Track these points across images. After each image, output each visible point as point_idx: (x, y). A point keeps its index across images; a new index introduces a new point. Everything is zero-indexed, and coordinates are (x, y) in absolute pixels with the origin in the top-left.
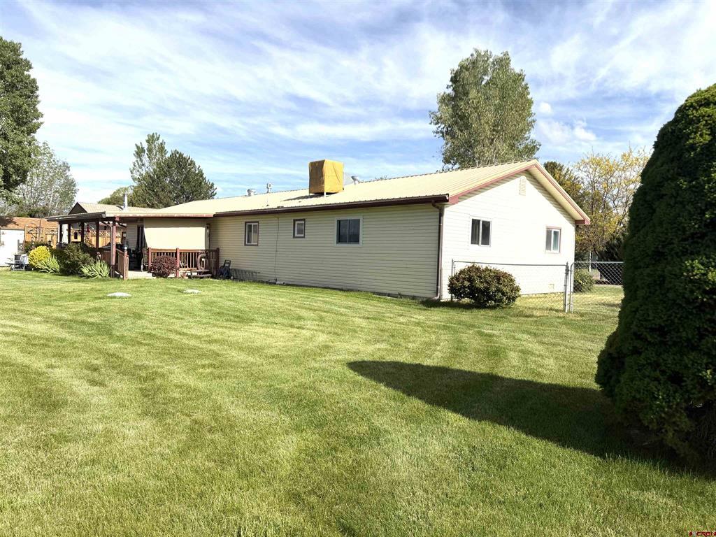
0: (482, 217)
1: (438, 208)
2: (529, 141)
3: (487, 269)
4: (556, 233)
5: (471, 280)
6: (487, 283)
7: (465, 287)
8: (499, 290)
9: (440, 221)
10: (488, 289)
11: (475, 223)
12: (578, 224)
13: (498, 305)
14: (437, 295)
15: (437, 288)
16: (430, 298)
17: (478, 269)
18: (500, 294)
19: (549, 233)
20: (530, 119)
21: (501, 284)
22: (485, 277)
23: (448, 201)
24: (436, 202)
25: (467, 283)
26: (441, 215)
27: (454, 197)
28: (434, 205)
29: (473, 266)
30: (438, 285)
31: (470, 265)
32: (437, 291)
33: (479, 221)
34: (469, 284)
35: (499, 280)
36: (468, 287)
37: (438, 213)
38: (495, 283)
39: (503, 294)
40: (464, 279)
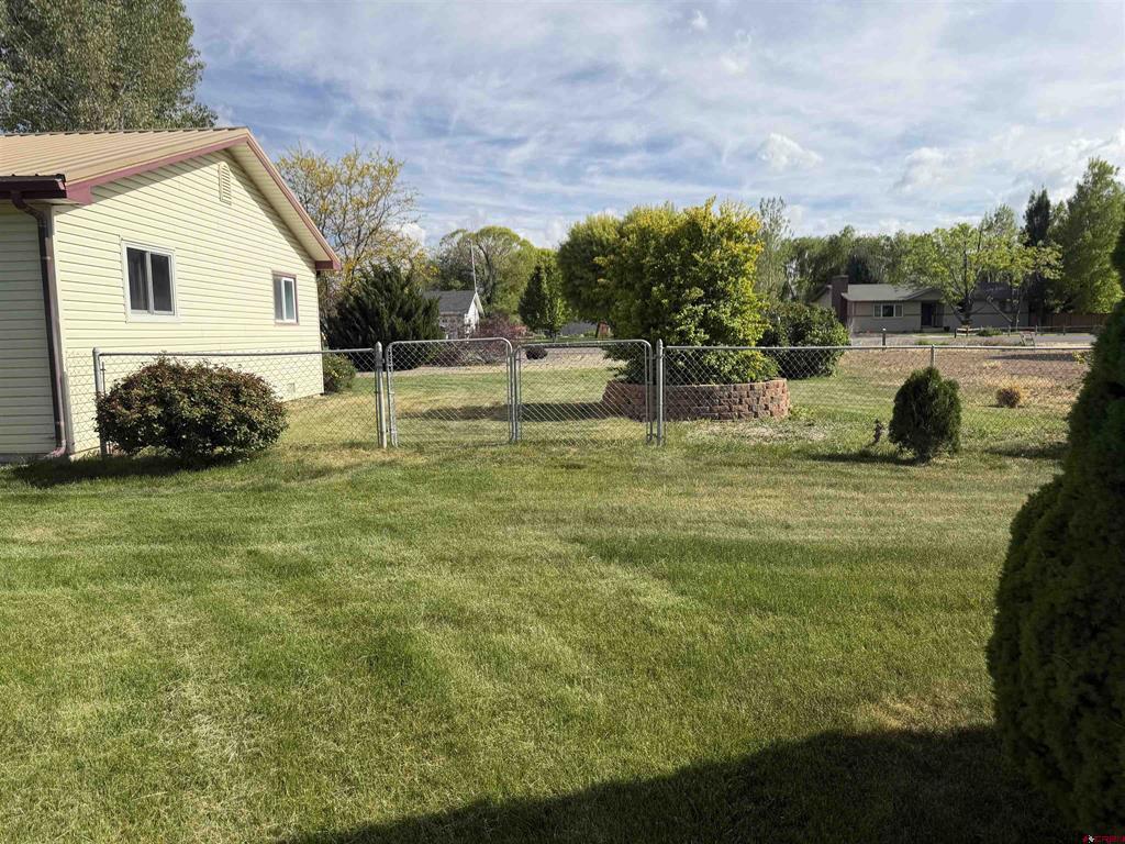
0: (152, 243)
1: (31, 212)
2: (193, 105)
3: (201, 370)
4: (288, 284)
5: (163, 400)
6: (209, 403)
7: (150, 420)
8: (242, 419)
9: (44, 251)
10: (215, 418)
11: (136, 258)
12: (320, 267)
13: (241, 455)
14: (59, 445)
15: (58, 428)
16: (37, 455)
17: (177, 371)
18: (245, 428)
19: (277, 284)
20: (191, 62)
21: (244, 404)
22: (200, 390)
23: (63, 194)
24: (25, 194)
25: (154, 411)
26: (44, 232)
27: (80, 186)
28: (20, 205)
29: (162, 364)
30: (57, 418)
31: (152, 361)
32: (58, 435)
33: (142, 254)
34: (160, 411)
35: (236, 393)
36: (160, 420)
37: (35, 228)
38: (228, 404)
39: (252, 426)
40: (146, 399)
